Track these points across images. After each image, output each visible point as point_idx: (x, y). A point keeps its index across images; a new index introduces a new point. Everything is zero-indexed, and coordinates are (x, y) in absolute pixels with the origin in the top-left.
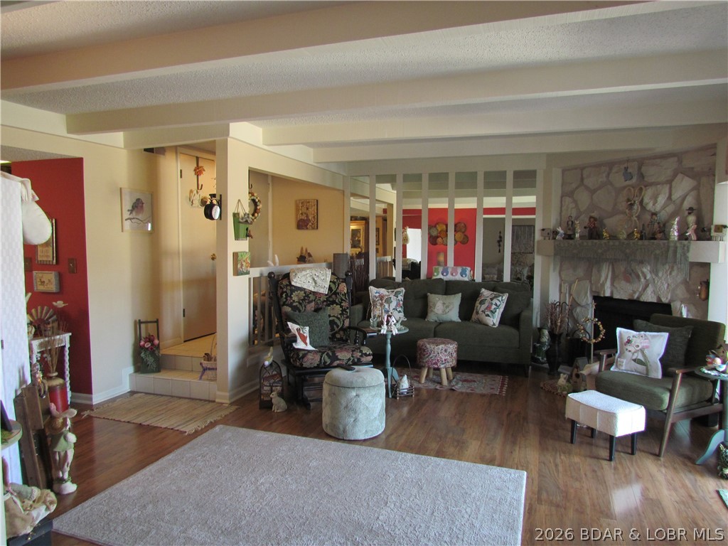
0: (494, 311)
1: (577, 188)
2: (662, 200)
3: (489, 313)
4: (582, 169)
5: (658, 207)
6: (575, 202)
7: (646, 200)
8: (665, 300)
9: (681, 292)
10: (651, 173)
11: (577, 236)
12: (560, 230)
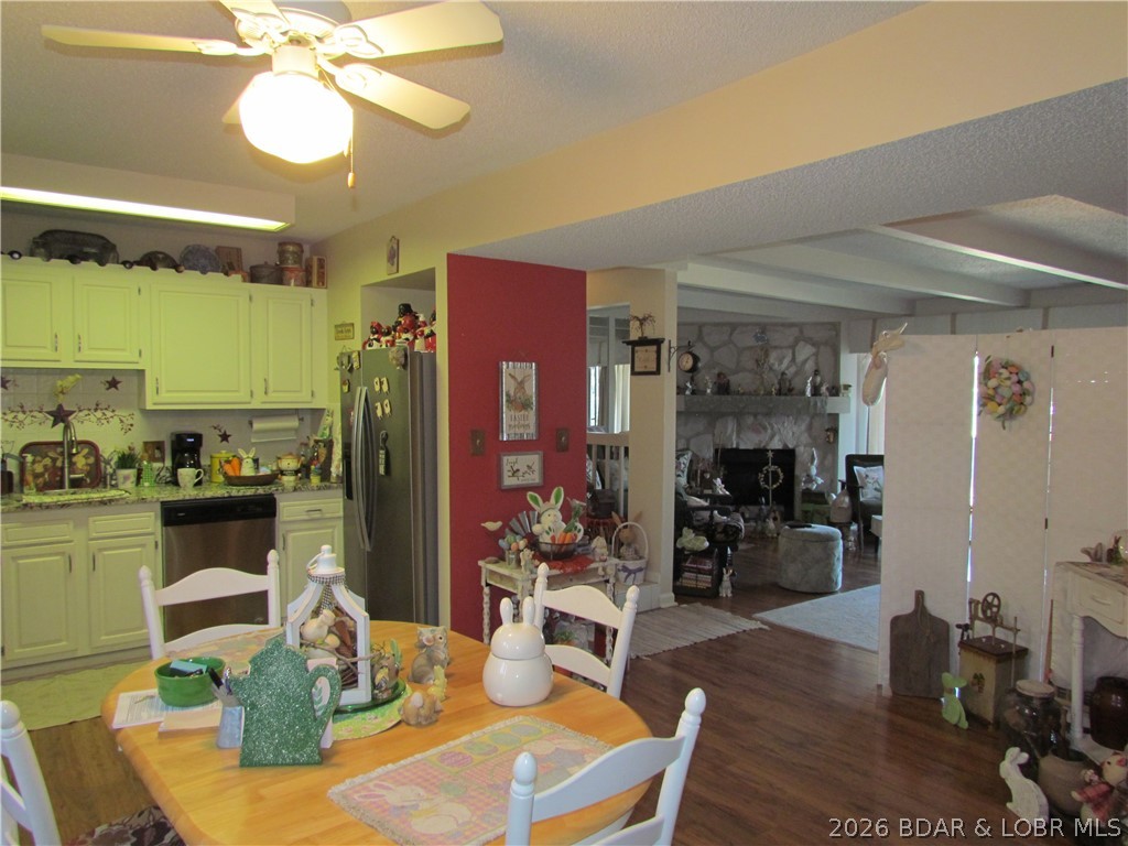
2: (786, 362)
5: (783, 367)
7: (772, 361)
8: (791, 446)
9: (805, 438)
10: (776, 337)
11: (709, 391)
12: (688, 385)
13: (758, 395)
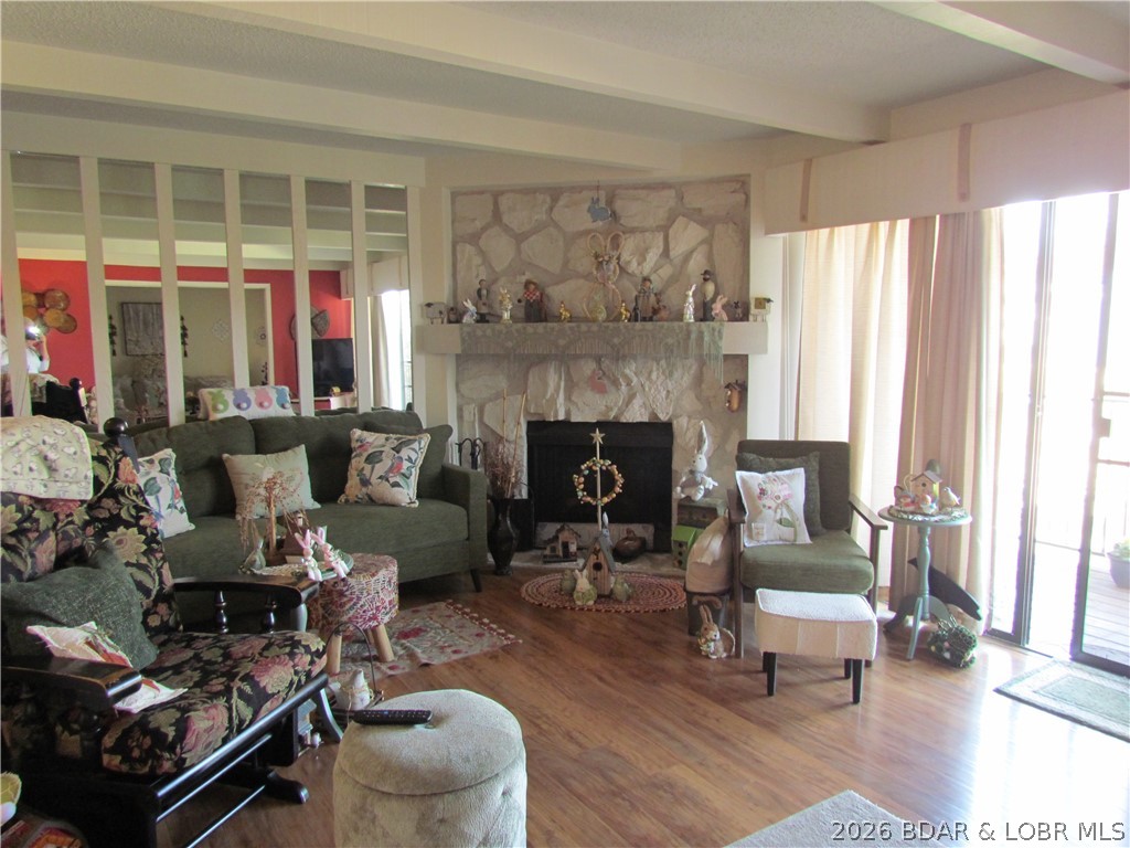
0: (407, 473)
1: (484, 229)
2: (652, 257)
3: (398, 479)
4: (497, 195)
5: (647, 268)
6: (481, 252)
7: (625, 257)
8: (663, 417)
9: (689, 402)
10: (632, 211)
11: (506, 315)
12: (469, 305)
13: (594, 320)
